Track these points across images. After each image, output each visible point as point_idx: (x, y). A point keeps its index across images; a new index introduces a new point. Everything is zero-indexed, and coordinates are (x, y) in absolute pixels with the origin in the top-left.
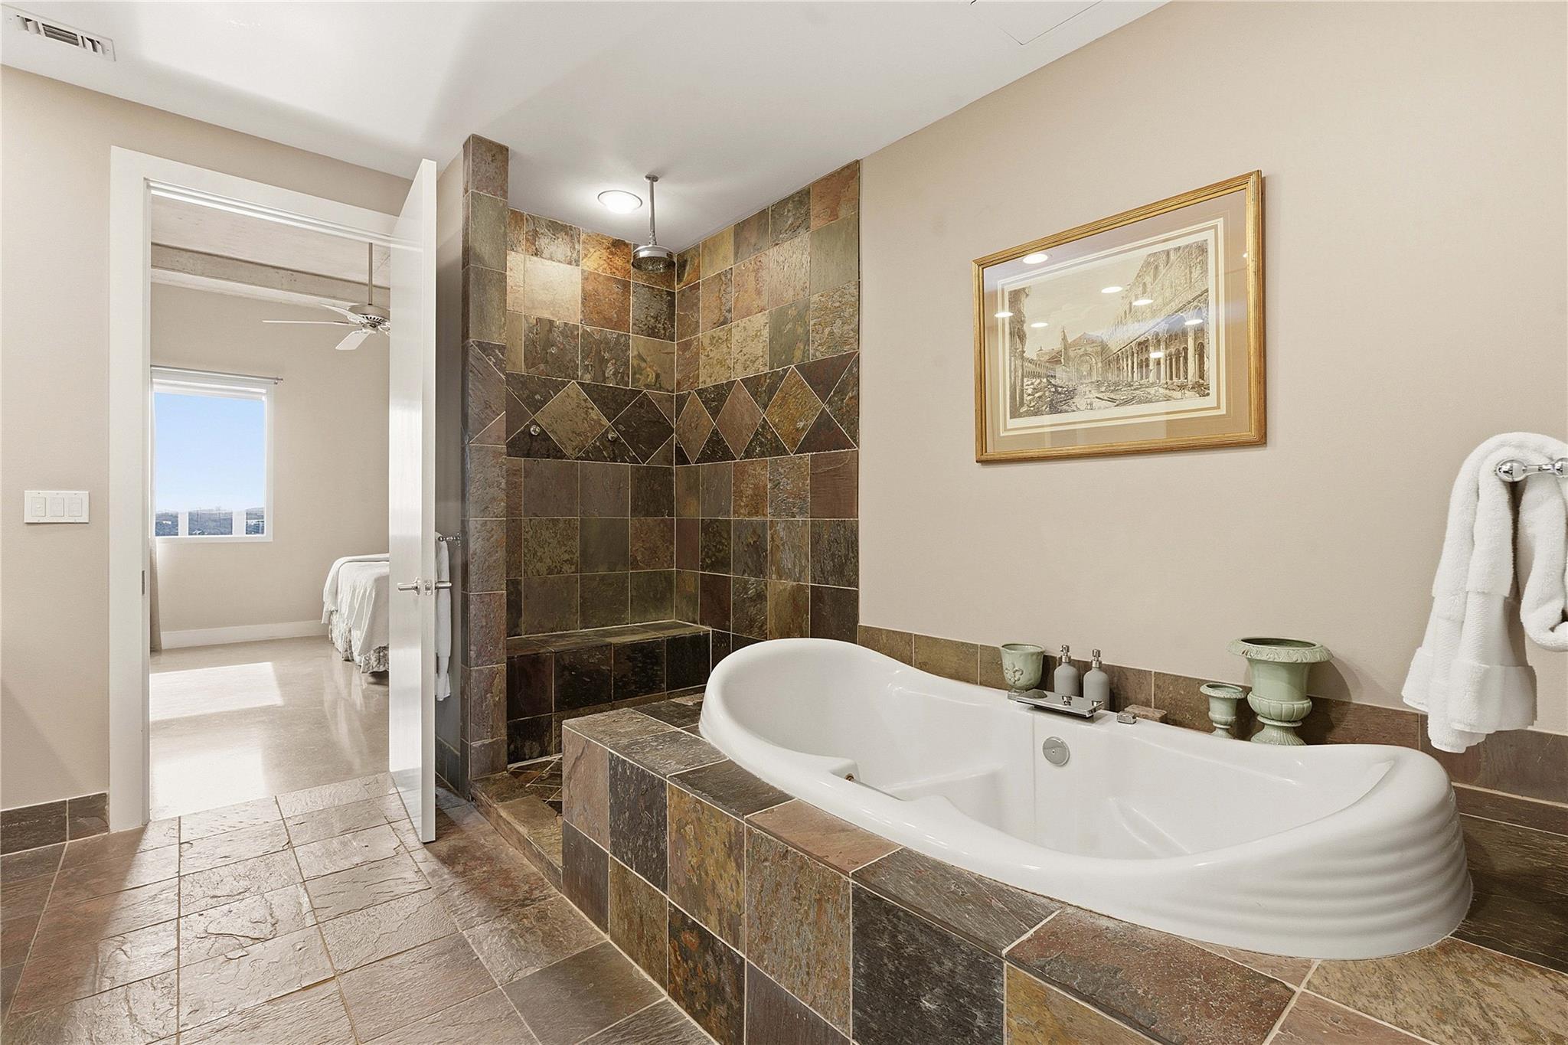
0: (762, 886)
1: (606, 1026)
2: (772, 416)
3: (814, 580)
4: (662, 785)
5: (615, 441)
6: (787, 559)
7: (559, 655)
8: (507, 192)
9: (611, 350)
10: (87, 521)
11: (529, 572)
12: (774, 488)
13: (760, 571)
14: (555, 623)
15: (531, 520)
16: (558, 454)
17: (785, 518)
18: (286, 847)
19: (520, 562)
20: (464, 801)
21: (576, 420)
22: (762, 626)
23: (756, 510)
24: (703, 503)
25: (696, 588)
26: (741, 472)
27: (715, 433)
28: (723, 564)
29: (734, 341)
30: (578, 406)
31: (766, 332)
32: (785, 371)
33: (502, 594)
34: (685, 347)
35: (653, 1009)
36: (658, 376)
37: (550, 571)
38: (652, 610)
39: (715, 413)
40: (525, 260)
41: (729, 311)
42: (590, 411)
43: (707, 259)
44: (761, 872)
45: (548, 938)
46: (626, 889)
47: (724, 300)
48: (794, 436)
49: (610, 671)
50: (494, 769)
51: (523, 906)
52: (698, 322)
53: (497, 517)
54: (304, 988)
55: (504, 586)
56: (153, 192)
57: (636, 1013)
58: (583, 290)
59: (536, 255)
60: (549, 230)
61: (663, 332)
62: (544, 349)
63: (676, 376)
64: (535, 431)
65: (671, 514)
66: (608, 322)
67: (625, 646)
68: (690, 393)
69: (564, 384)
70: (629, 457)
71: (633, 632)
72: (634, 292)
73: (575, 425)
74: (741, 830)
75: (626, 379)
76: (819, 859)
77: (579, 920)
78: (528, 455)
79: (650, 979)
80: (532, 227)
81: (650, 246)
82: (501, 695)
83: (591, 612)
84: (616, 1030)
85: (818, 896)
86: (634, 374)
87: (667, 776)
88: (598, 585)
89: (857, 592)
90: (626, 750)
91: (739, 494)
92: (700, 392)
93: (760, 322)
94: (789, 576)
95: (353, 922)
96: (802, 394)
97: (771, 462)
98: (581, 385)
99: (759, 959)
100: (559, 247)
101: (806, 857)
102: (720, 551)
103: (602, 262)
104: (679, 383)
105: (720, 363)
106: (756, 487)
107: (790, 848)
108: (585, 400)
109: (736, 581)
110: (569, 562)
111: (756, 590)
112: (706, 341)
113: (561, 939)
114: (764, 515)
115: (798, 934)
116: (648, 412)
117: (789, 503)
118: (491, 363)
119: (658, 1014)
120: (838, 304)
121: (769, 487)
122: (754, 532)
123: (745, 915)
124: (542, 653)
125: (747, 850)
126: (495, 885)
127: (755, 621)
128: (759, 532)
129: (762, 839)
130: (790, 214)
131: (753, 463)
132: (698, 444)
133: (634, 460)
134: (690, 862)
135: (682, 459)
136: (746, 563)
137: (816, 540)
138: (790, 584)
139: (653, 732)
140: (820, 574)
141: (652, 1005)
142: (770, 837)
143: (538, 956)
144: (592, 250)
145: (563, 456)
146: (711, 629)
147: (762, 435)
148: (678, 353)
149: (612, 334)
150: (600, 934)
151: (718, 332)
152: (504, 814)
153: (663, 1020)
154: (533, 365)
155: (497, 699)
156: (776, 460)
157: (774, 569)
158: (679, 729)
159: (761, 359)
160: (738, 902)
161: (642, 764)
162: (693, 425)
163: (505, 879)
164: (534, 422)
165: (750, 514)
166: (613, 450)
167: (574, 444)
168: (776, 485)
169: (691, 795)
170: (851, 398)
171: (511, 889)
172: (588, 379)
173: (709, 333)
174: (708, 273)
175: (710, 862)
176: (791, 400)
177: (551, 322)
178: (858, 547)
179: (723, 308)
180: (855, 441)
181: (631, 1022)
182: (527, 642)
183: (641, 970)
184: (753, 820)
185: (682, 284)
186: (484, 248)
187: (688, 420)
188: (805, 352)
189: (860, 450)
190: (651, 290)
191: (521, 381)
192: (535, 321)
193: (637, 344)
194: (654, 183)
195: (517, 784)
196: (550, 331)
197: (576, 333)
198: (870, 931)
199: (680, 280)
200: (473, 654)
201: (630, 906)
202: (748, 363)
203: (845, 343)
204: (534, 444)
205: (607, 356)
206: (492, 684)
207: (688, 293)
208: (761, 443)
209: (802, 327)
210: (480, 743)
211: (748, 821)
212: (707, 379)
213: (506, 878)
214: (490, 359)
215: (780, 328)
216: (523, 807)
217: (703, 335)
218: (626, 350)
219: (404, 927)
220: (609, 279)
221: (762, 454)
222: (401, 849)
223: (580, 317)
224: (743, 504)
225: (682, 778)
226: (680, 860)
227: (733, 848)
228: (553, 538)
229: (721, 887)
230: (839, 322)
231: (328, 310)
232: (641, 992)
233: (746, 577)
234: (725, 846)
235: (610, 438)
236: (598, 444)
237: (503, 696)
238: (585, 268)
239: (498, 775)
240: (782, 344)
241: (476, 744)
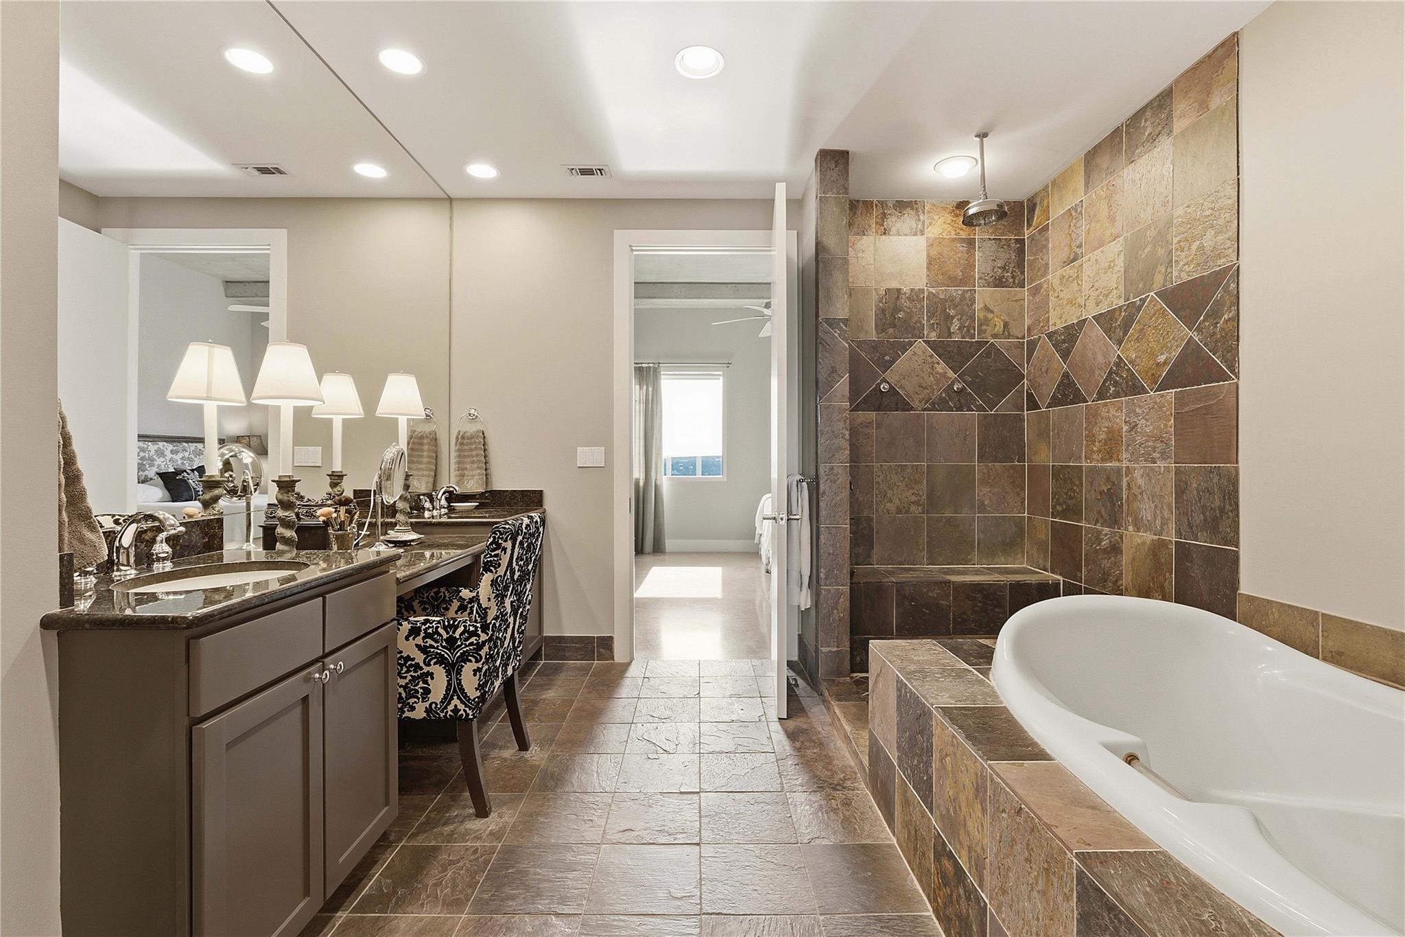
0: (1001, 837)
1: (871, 912)
2: (1129, 352)
3: (1179, 533)
4: (930, 713)
5: (961, 391)
6: (1146, 510)
7: (900, 586)
8: (848, 189)
9: (957, 307)
10: (603, 466)
11: (880, 510)
12: (1130, 431)
13: (1114, 520)
14: (903, 557)
15: (881, 465)
16: (906, 407)
17: (1143, 464)
18: (697, 696)
19: (872, 502)
20: (816, 695)
21: (923, 375)
22: (1116, 581)
23: (1110, 452)
24: (1054, 448)
25: (1047, 535)
26: (1093, 416)
27: (1066, 375)
28: (1073, 511)
29: (1085, 277)
30: (924, 363)
31: (1120, 262)
32: (1143, 301)
33: (846, 528)
34: (1035, 291)
35: (916, 917)
36: (1006, 325)
37: (899, 511)
38: (1000, 554)
39: (1065, 355)
40: (875, 241)
41: (1080, 246)
42: (936, 365)
43: (1056, 197)
44: (1000, 822)
45: (847, 823)
46: (906, 802)
47: (1074, 236)
48: (1154, 372)
49: (949, 606)
50: (839, 674)
51: (835, 789)
52: (1047, 264)
53: (841, 463)
54: (681, 793)
55: (848, 521)
56: (635, 253)
57: (899, 914)
58: (928, 256)
59: (885, 234)
60: (896, 210)
61: (1011, 280)
62: (893, 315)
63: (1027, 322)
64: (884, 388)
65: (1022, 460)
66: (953, 281)
67: (964, 585)
68: (1040, 337)
69: (911, 344)
70: (976, 406)
71: (977, 572)
72: (979, 248)
73: (922, 380)
74: (985, 774)
75: (972, 332)
76: (1048, 827)
77: (876, 817)
78: (878, 409)
79: (921, 891)
80: (881, 211)
81: (981, 201)
82: (846, 613)
83: (937, 550)
84: (879, 919)
85: (1046, 866)
86: (980, 325)
87: (934, 706)
88: (945, 525)
89: (1237, 552)
90: (910, 675)
91: (1091, 438)
92: (1050, 336)
93: (1114, 252)
94: (1148, 529)
95: (720, 759)
96: (1165, 323)
97: (1127, 403)
98: (927, 342)
99: (999, 912)
100: (906, 222)
101: (1037, 820)
102: (1071, 498)
103: (946, 226)
104: (1029, 329)
105: (1071, 302)
106: (1110, 431)
107: (1023, 806)
108: (931, 356)
109: (1088, 530)
110: (917, 503)
111: (1110, 541)
112: (1056, 282)
113: (856, 827)
114: (1119, 460)
115: (1030, 899)
116: (996, 361)
117: (1148, 447)
118: (836, 335)
119: (917, 922)
120: (1207, 213)
121: (1124, 430)
122: (1108, 479)
123: (988, 860)
124: (885, 582)
125: (990, 796)
126: (819, 766)
127: (1109, 575)
128: (1114, 479)
129: (1001, 789)
130: (1148, 123)
131: (1106, 405)
132: (1049, 389)
133: (980, 408)
134: (948, 792)
135: (1033, 405)
136: (1099, 512)
137: (1181, 490)
138: (1149, 537)
139: (943, 665)
140: (1186, 527)
141: (915, 914)
142: (1007, 789)
143: (835, 833)
144: (936, 217)
145: (912, 409)
146: (1061, 578)
147: (1117, 374)
148: (1028, 299)
149: (956, 291)
150: (889, 835)
151: (1069, 271)
152: (837, 711)
153: (921, 931)
154: (883, 330)
155: (842, 615)
156: (1133, 400)
157: (1130, 520)
158: (970, 668)
159: (1115, 291)
160: (982, 845)
161: (917, 690)
162: (1043, 370)
163: (828, 763)
164: (884, 380)
165: (1103, 460)
166: (959, 400)
167: (920, 396)
168: (1133, 427)
169: (950, 728)
170: (1227, 321)
171: (829, 773)
172: (933, 336)
173: (1060, 272)
174: (1057, 211)
175: (962, 797)
176: (1150, 331)
177: (899, 290)
178: (1237, 498)
179: (1073, 244)
180: (1233, 371)
181: (893, 919)
182: (876, 571)
183: (915, 878)
184: (994, 767)
185: (1031, 229)
186: (831, 242)
187: (1038, 365)
188: (1167, 275)
189: (1241, 384)
190: (998, 242)
191: (872, 346)
192: (884, 292)
193: (984, 296)
194: (984, 139)
195: (855, 690)
196: (898, 298)
197: (922, 296)
198: (1092, 924)
199: (1029, 225)
200: (822, 575)
201: (908, 818)
202: (1101, 297)
203: (1219, 256)
204: (884, 399)
205: (952, 312)
206: (837, 603)
207: (1038, 237)
208: (1116, 382)
209: (1162, 248)
210: (828, 649)
211: (990, 766)
212: (1057, 322)
213: (828, 761)
214: (835, 332)
215: (1137, 253)
216: (854, 710)
217: (1053, 277)
218: (972, 305)
219: (749, 775)
220: (954, 240)
221: (1117, 395)
222: (763, 718)
223: (925, 281)
224: (1095, 449)
225: (946, 711)
226: (943, 789)
227: (979, 789)
228: (902, 481)
229: (970, 824)
230: (1211, 233)
231: (747, 308)
232: (909, 898)
233: (1099, 527)
234: (973, 786)
235: (956, 389)
236: (944, 395)
237: (847, 613)
238: (930, 235)
239: (842, 679)
240: (1139, 271)
241: (824, 650)
